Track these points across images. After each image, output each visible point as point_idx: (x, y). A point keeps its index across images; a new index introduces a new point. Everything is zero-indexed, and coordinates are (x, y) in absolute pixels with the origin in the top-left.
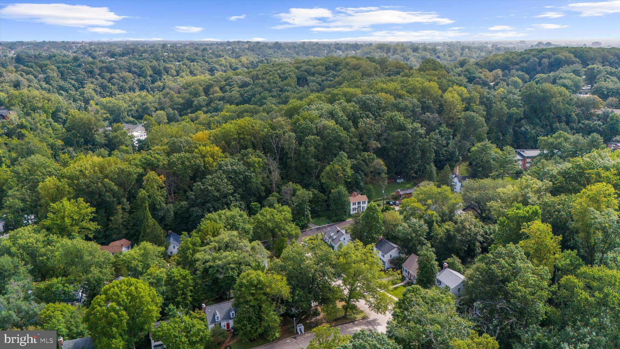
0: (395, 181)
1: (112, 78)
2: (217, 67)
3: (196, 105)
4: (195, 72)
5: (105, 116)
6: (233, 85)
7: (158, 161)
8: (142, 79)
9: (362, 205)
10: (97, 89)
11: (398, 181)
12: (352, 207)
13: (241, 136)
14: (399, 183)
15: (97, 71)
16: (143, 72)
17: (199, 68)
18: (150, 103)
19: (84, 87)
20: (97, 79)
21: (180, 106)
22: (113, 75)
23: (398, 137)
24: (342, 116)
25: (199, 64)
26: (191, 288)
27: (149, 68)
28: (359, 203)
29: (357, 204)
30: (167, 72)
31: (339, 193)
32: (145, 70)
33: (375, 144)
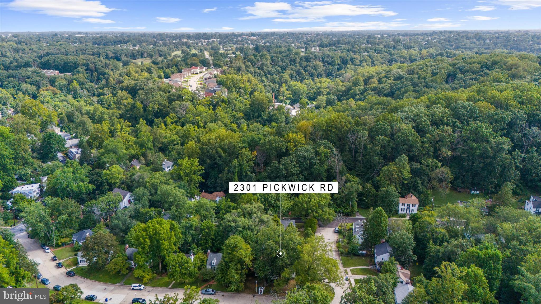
0: (470, 192)
1: (307, 66)
2: (396, 58)
3: (352, 93)
4: (376, 62)
5: (288, 96)
6: (390, 77)
7: (260, 140)
8: (331, 68)
9: (411, 208)
10: (294, 74)
11: (473, 192)
12: (401, 207)
13: (329, 128)
14: (473, 194)
15: (298, 60)
16: (333, 62)
17: (380, 59)
18: (324, 88)
19: (284, 73)
20: (296, 66)
21: (341, 93)
22: (309, 63)
23: (477, 149)
24: (425, 121)
25: (382, 55)
26: (213, 237)
27: (338, 58)
28: (408, 205)
29: (406, 205)
30: (352, 62)
31: (387, 191)
32: (335, 60)
33: (446, 152)
